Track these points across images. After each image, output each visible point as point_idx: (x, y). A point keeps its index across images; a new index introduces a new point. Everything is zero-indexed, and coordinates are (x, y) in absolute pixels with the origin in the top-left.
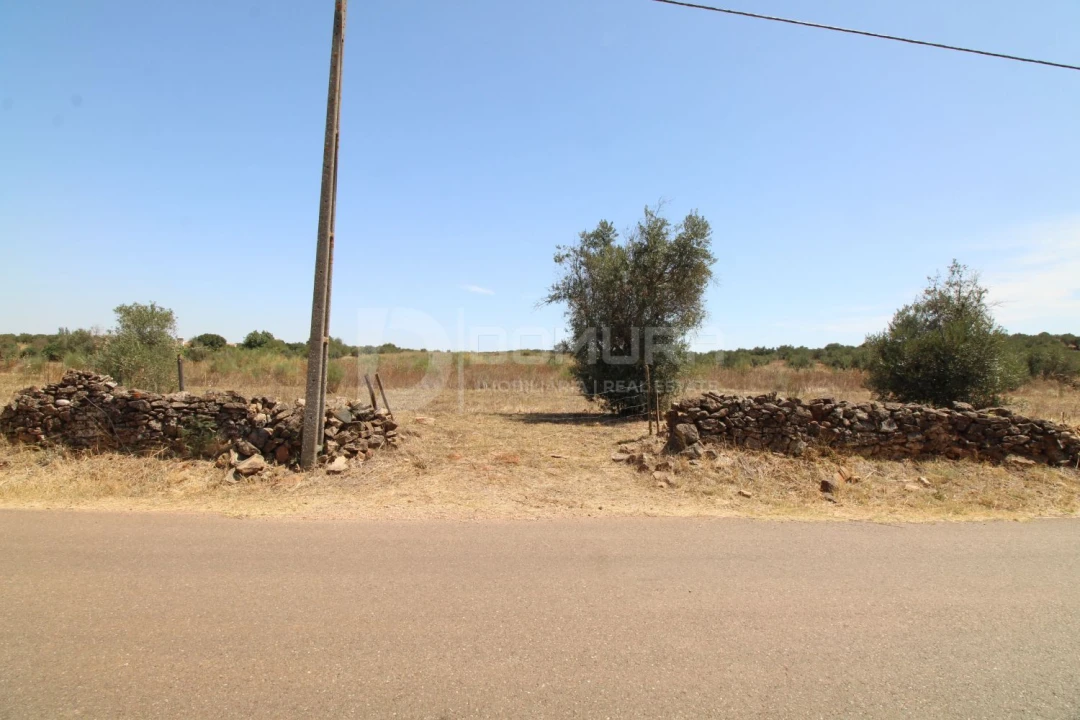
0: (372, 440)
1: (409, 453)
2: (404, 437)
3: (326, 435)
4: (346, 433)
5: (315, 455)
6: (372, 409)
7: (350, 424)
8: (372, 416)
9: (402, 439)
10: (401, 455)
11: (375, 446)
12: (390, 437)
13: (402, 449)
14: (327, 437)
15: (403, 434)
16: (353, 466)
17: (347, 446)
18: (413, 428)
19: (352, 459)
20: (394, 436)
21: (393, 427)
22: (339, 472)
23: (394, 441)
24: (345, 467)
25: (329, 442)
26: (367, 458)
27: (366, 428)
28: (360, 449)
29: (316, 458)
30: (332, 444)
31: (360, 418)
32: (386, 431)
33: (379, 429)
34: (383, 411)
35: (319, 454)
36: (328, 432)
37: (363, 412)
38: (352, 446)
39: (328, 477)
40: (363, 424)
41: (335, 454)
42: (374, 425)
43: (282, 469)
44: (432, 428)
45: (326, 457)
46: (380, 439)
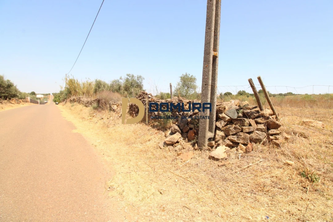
0: (253, 135)
1: (294, 154)
2: (289, 137)
3: (216, 126)
4: (232, 127)
5: (207, 140)
6: (258, 109)
7: (236, 120)
8: (256, 115)
9: (286, 139)
10: (284, 154)
11: (257, 141)
12: (272, 135)
13: (286, 148)
14: (217, 128)
15: (288, 133)
16: (233, 156)
17: (231, 137)
18: (300, 129)
19: (235, 149)
20: (278, 134)
21: (277, 126)
22: (217, 160)
23: (276, 139)
24: (224, 156)
25: (218, 132)
26: (247, 152)
27: (250, 125)
28: (241, 141)
29: (207, 142)
30: (220, 134)
31: (245, 115)
32: (268, 129)
33: (262, 126)
34: (267, 111)
35: (210, 139)
36: (219, 124)
37: (249, 111)
38: (235, 138)
39: (208, 161)
40: (247, 121)
41: (220, 142)
42: (257, 123)
43: (188, 145)
44: (320, 130)
45: (213, 143)
46: (263, 136)
